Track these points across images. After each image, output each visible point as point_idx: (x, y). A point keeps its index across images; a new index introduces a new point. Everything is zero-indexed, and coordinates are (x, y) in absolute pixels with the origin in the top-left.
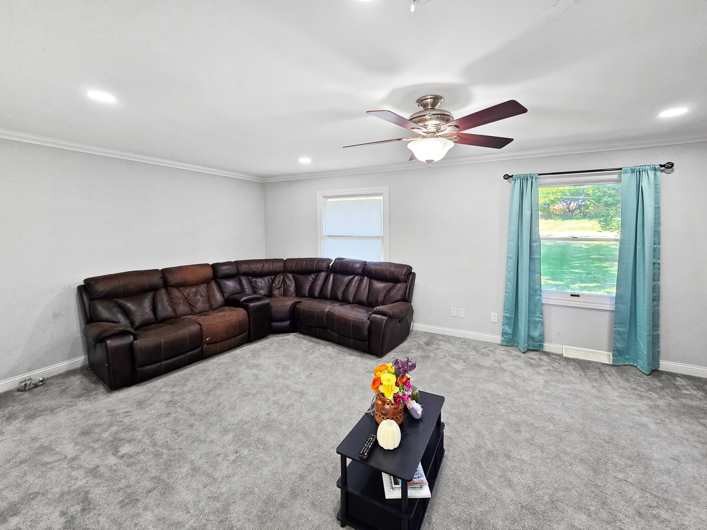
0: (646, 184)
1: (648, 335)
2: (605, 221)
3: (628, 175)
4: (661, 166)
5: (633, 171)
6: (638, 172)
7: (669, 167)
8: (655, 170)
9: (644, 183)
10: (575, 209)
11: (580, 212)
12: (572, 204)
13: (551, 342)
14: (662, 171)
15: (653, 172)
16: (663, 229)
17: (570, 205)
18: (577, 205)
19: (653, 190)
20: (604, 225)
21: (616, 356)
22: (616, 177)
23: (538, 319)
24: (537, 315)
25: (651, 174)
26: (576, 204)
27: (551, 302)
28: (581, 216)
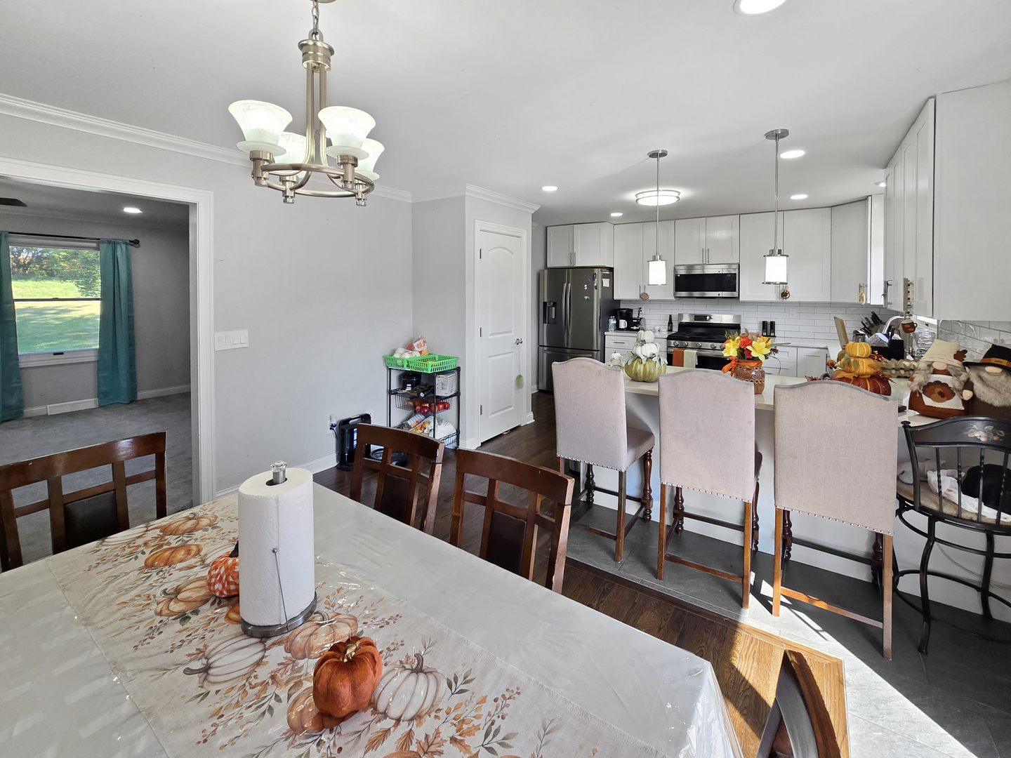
0: (120, 253)
1: (127, 373)
2: (86, 283)
3: (105, 245)
4: (131, 241)
5: (109, 242)
6: (113, 244)
7: (136, 243)
8: (126, 244)
9: (119, 253)
10: (29, 263)
11: (41, 269)
12: (24, 255)
13: (32, 406)
14: (131, 245)
15: (125, 245)
16: (135, 289)
17: (19, 255)
18: (33, 257)
19: (125, 256)
20: (84, 288)
21: (102, 398)
22: (95, 245)
23: (15, 385)
24: (14, 381)
25: (124, 247)
26: (30, 255)
27: (31, 365)
28: (43, 275)
